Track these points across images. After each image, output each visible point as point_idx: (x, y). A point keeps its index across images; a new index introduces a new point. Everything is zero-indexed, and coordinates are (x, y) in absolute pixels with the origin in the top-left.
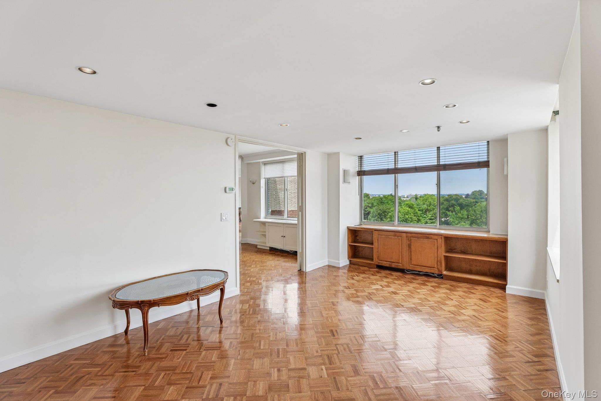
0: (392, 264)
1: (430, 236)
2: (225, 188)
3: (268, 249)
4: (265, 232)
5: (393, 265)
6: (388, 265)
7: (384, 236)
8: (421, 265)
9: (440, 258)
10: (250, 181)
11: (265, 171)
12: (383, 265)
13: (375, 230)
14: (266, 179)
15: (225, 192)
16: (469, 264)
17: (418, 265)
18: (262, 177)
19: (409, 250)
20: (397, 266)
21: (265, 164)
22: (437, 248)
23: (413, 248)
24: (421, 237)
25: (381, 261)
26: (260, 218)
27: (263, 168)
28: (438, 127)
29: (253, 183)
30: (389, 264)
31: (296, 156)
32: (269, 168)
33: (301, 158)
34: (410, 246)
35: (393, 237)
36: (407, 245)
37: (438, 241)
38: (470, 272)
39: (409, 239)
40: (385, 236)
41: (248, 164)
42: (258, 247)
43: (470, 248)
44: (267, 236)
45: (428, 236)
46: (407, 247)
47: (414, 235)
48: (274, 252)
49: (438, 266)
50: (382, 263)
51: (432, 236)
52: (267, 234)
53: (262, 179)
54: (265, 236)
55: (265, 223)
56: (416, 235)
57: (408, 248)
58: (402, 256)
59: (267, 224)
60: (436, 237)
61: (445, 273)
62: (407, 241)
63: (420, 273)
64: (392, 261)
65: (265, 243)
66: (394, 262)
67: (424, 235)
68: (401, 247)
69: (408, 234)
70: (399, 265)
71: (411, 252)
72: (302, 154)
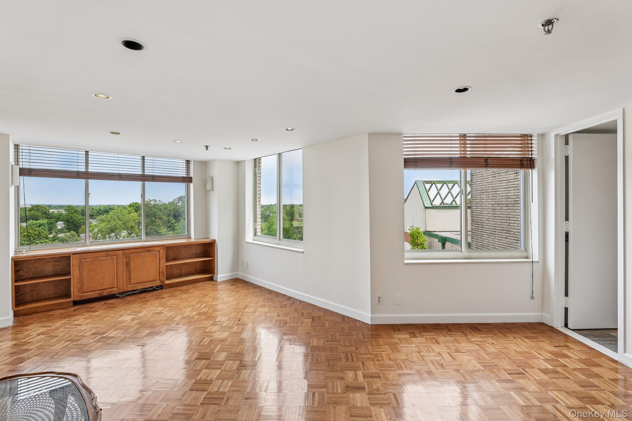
0: (103, 292)
1: (152, 248)
5: (105, 293)
6: (96, 296)
7: (89, 259)
8: (142, 281)
9: (163, 269)
12: (88, 297)
13: (73, 254)
16: (179, 269)
17: (137, 284)
19: (127, 269)
20: (111, 292)
22: (159, 259)
23: (132, 265)
24: (142, 251)
25: (85, 293)
28: (207, 147)
30: (99, 293)
34: (128, 264)
35: (104, 258)
36: (125, 263)
37: (160, 252)
38: (181, 276)
39: (127, 255)
40: (91, 259)
43: (180, 254)
45: (149, 249)
46: (125, 265)
47: (133, 250)
49: (160, 278)
50: (87, 296)
51: (154, 248)
56: (136, 250)
57: (125, 267)
58: (117, 278)
60: (158, 249)
61: (167, 282)
62: (125, 259)
63: (135, 292)
64: (104, 288)
66: (106, 289)
67: (146, 249)
68: (116, 268)
69: (125, 250)
70: (114, 291)
71: (130, 270)
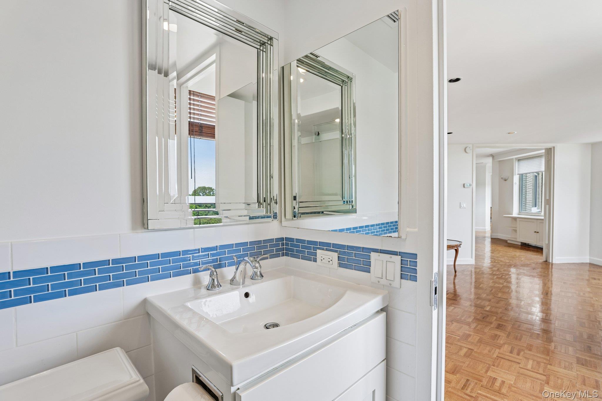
2: (464, 185)
3: (520, 244)
4: (516, 228)
10: (502, 178)
11: (519, 167)
14: (520, 175)
15: (464, 187)
18: (516, 172)
21: (519, 160)
26: (512, 214)
27: (516, 164)
29: (505, 180)
31: (544, 151)
32: (524, 164)
33: (549, 153)
41: (500, 161)
42: (508, 242)
44: (518, 231)
48: (525, 247)
52: (518, 229)
53: (515, 175)
54: (516, 231)
55: (516, 219)
59: (518, 219)
65: (516, 239)
72: (550, 149)
